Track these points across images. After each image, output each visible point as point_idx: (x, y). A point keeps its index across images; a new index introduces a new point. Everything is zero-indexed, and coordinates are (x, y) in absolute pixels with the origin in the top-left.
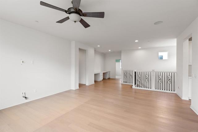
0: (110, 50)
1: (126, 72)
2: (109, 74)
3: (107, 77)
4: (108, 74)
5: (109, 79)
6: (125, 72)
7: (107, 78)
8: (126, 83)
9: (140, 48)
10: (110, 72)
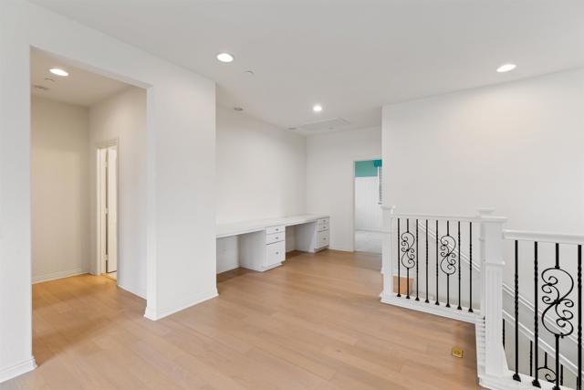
0: (318, 109)
1: (412, 230)
2: (325, 230)
3: (313, 245)
4: (318, 228)
5: (324, 251)
6: (403, 229)
7: (312, 250)
8: (411, 304)
9: (506, 68)
10: (325, 219)
